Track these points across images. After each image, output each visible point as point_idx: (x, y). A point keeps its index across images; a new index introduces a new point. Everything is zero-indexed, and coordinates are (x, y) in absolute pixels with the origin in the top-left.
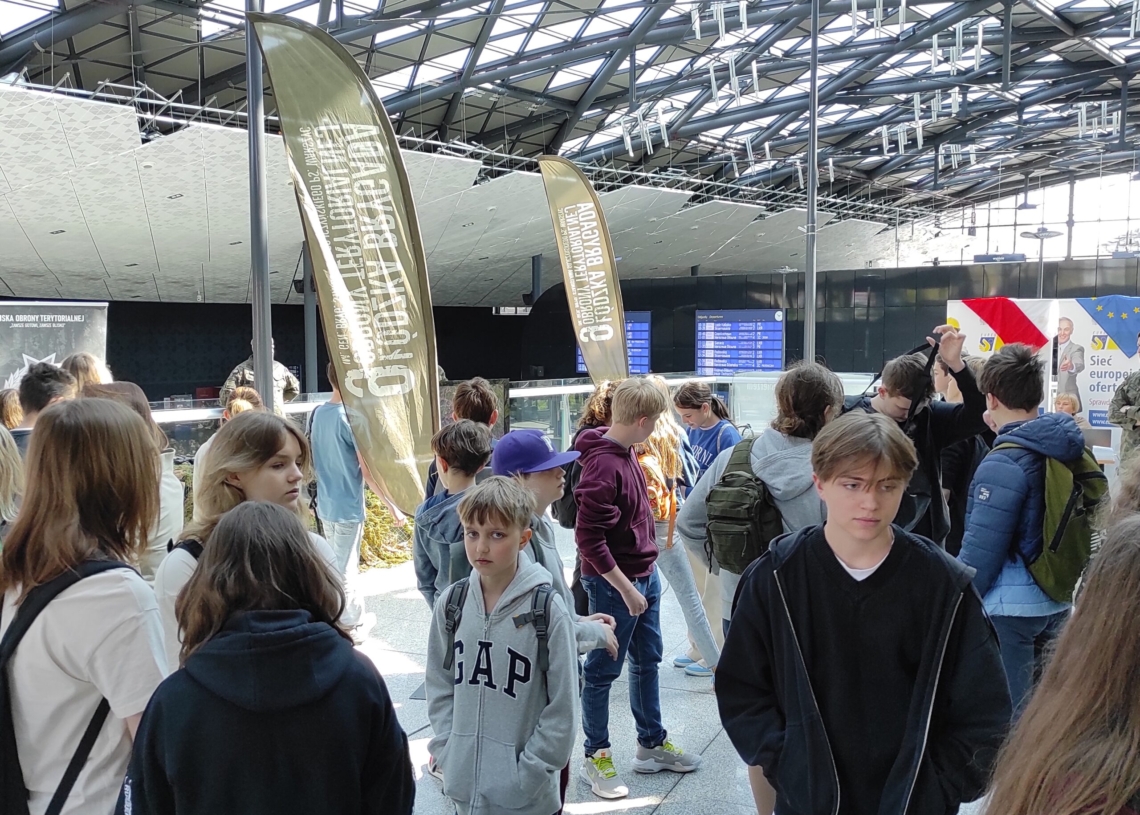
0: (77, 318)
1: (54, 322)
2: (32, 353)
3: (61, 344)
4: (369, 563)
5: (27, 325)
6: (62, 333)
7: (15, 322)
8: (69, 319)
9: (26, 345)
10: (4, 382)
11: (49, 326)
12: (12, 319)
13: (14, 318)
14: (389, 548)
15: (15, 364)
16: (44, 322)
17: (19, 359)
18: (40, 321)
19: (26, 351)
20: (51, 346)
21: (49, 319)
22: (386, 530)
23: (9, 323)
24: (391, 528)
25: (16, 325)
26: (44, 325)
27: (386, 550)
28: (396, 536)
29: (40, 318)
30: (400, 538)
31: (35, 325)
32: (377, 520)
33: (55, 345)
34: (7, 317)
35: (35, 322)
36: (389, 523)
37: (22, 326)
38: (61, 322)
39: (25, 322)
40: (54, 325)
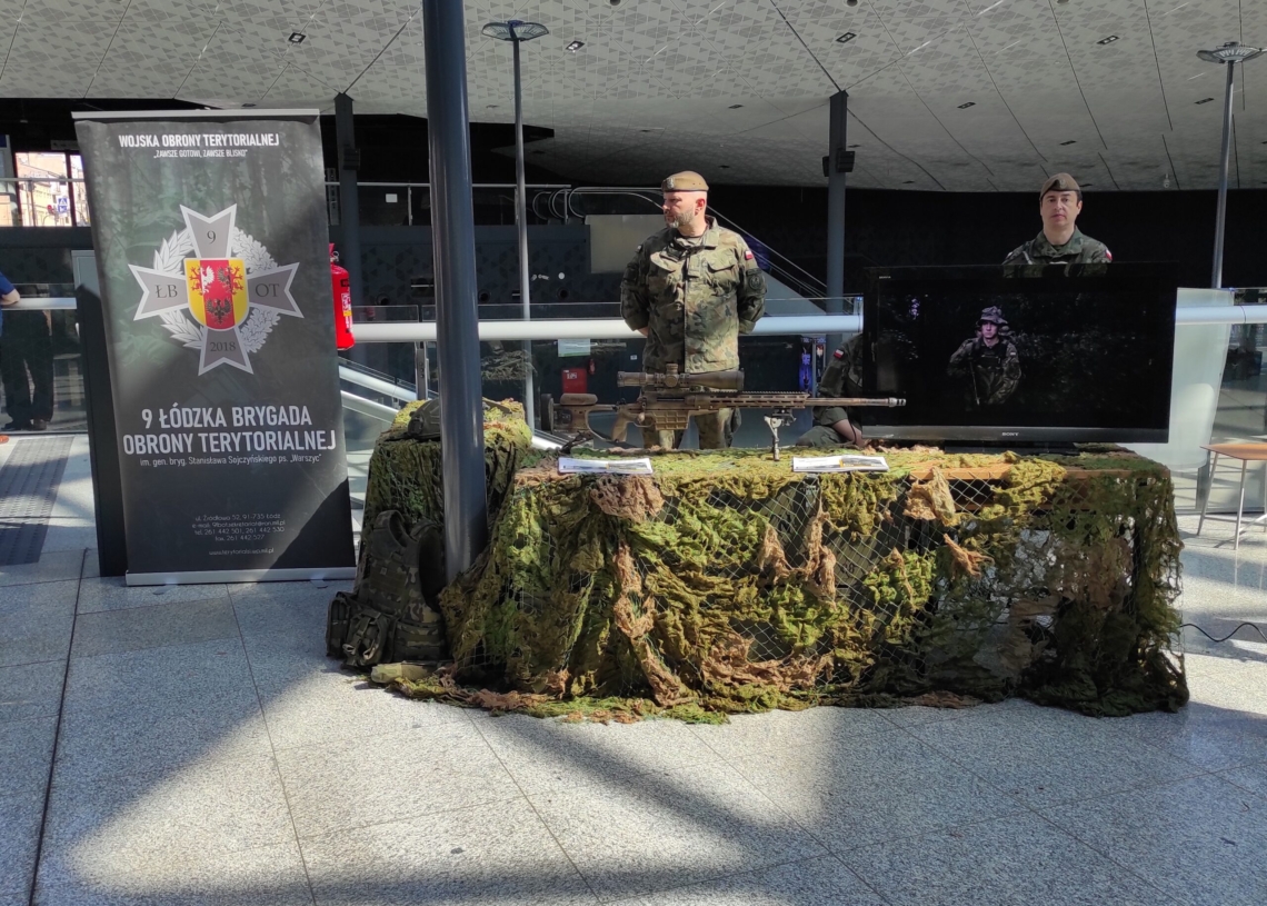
0: (267, 140)
1: (228, 147)
2: (196, 203)
3: (243, 187)
4: (658, 697)
5: (183, 154)
6: (243, 168)
7: (162, 148)
8: (252, 141)
9: (185, 187)
10: (153, 255)
11: (220, 154)
12: (156, 143)
13: (160, 140)
14: (724, 669)
15: (168, 223)
16: (210, 148)
17: (174, 215)
18: (202, 147)
19: (186, 200)
20: (227, 191)
21: (218, 141)
22: (719, 625)
23: (152, 151)
24: (732, 621)
25: (163, 154)
26: (210, 154)
27: (715, 673)
28: (747, 644)
29: (202, 140)
30: (760, 650)
31: (196, 154)
32: (694, 600)
33: (235, 189)
34: (148, 138)
35: (196, 148)
36: (726, 609)
37: (173, 154)
38: (240, 148)
39: (179, 148)
40: (229, 153)
